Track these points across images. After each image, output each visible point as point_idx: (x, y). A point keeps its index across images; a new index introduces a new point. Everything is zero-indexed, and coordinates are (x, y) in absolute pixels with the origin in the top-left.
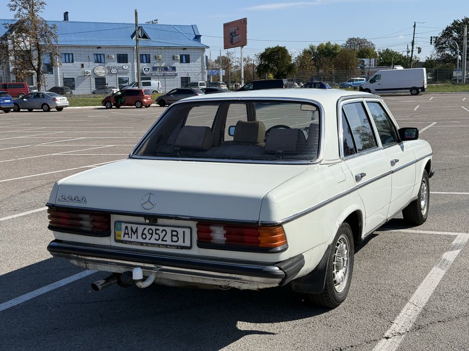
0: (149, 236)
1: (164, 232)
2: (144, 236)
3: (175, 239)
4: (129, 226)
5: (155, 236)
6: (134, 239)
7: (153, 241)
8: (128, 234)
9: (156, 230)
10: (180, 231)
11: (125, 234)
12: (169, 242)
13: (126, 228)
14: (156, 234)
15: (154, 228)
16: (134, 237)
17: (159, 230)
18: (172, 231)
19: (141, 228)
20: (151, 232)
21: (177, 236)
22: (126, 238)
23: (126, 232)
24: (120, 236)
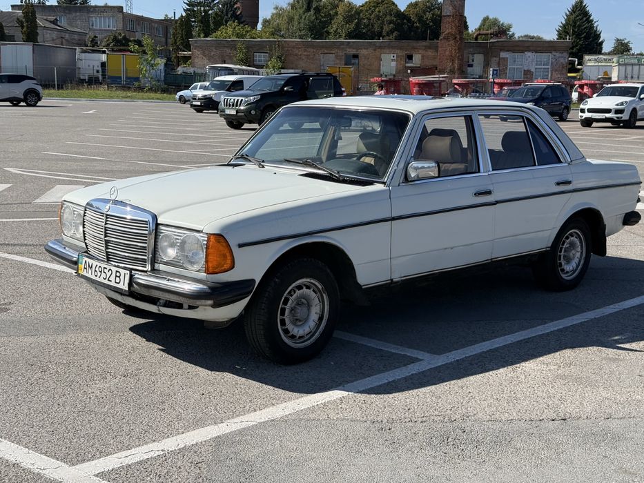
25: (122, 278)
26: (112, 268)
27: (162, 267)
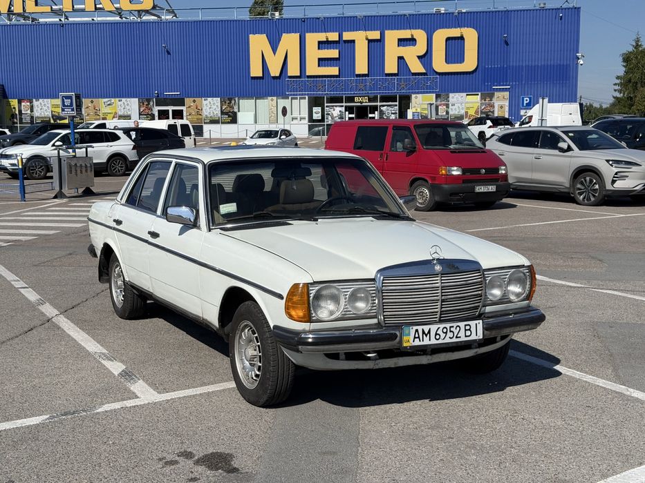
25: (473, 330)
26: (459, 324)
27: (488, 309)
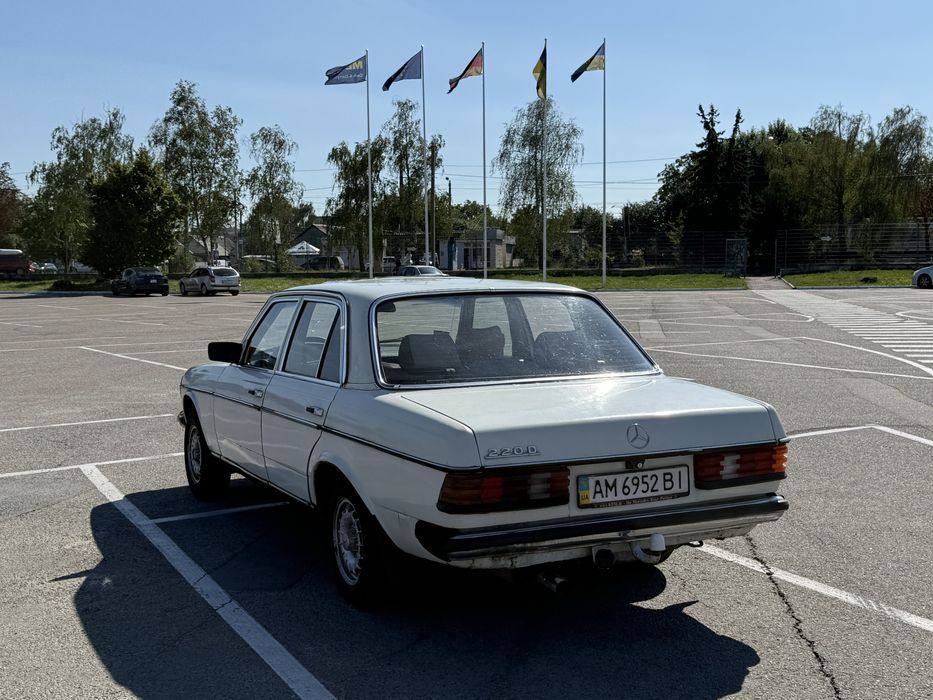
0: (633, 488)
1: (654, 478)
2: (626, 490)
3: (669, 484)
4: (602, 479)
5: (643, 487)
6: (611, 497)
7: (640, 495)
8: (601, 492)
9: (643, 477)
10: (675, 472)
11: (596, 492)
12: (662, 492)
13: (598, 483)
14: (643, 483)
15: (639, 475)
16: (611, 494)
17: (647, 476)
18: (665, 474)
19: (620, 479)
20: (636, 481)
21: (671, 480)
22: (599, 499)
23: (598, 490)
24: (587, 498)
